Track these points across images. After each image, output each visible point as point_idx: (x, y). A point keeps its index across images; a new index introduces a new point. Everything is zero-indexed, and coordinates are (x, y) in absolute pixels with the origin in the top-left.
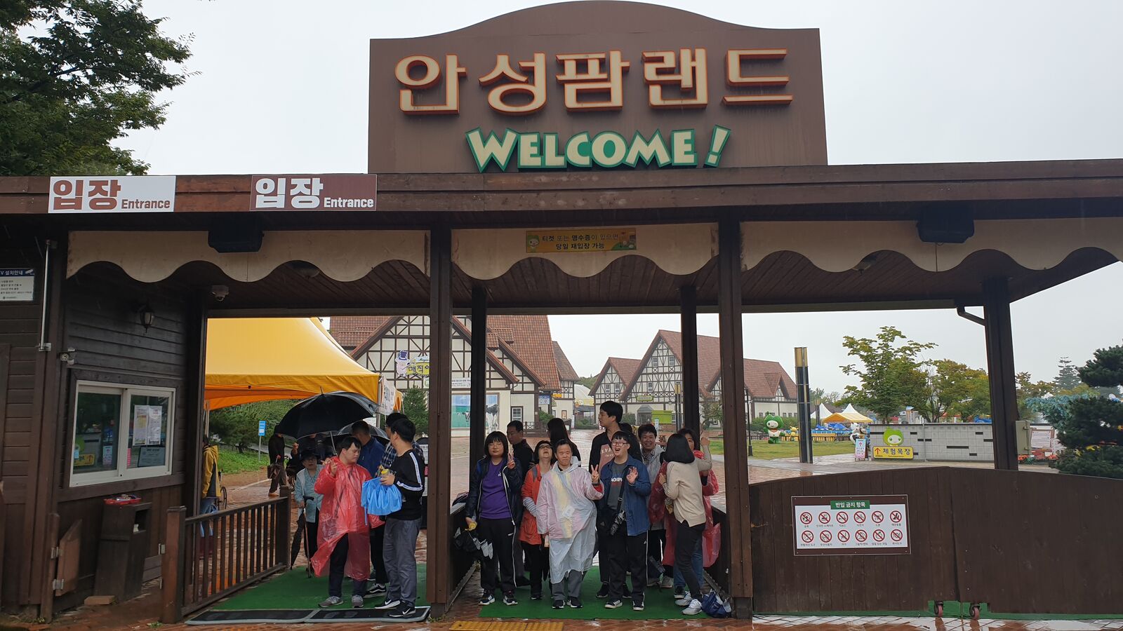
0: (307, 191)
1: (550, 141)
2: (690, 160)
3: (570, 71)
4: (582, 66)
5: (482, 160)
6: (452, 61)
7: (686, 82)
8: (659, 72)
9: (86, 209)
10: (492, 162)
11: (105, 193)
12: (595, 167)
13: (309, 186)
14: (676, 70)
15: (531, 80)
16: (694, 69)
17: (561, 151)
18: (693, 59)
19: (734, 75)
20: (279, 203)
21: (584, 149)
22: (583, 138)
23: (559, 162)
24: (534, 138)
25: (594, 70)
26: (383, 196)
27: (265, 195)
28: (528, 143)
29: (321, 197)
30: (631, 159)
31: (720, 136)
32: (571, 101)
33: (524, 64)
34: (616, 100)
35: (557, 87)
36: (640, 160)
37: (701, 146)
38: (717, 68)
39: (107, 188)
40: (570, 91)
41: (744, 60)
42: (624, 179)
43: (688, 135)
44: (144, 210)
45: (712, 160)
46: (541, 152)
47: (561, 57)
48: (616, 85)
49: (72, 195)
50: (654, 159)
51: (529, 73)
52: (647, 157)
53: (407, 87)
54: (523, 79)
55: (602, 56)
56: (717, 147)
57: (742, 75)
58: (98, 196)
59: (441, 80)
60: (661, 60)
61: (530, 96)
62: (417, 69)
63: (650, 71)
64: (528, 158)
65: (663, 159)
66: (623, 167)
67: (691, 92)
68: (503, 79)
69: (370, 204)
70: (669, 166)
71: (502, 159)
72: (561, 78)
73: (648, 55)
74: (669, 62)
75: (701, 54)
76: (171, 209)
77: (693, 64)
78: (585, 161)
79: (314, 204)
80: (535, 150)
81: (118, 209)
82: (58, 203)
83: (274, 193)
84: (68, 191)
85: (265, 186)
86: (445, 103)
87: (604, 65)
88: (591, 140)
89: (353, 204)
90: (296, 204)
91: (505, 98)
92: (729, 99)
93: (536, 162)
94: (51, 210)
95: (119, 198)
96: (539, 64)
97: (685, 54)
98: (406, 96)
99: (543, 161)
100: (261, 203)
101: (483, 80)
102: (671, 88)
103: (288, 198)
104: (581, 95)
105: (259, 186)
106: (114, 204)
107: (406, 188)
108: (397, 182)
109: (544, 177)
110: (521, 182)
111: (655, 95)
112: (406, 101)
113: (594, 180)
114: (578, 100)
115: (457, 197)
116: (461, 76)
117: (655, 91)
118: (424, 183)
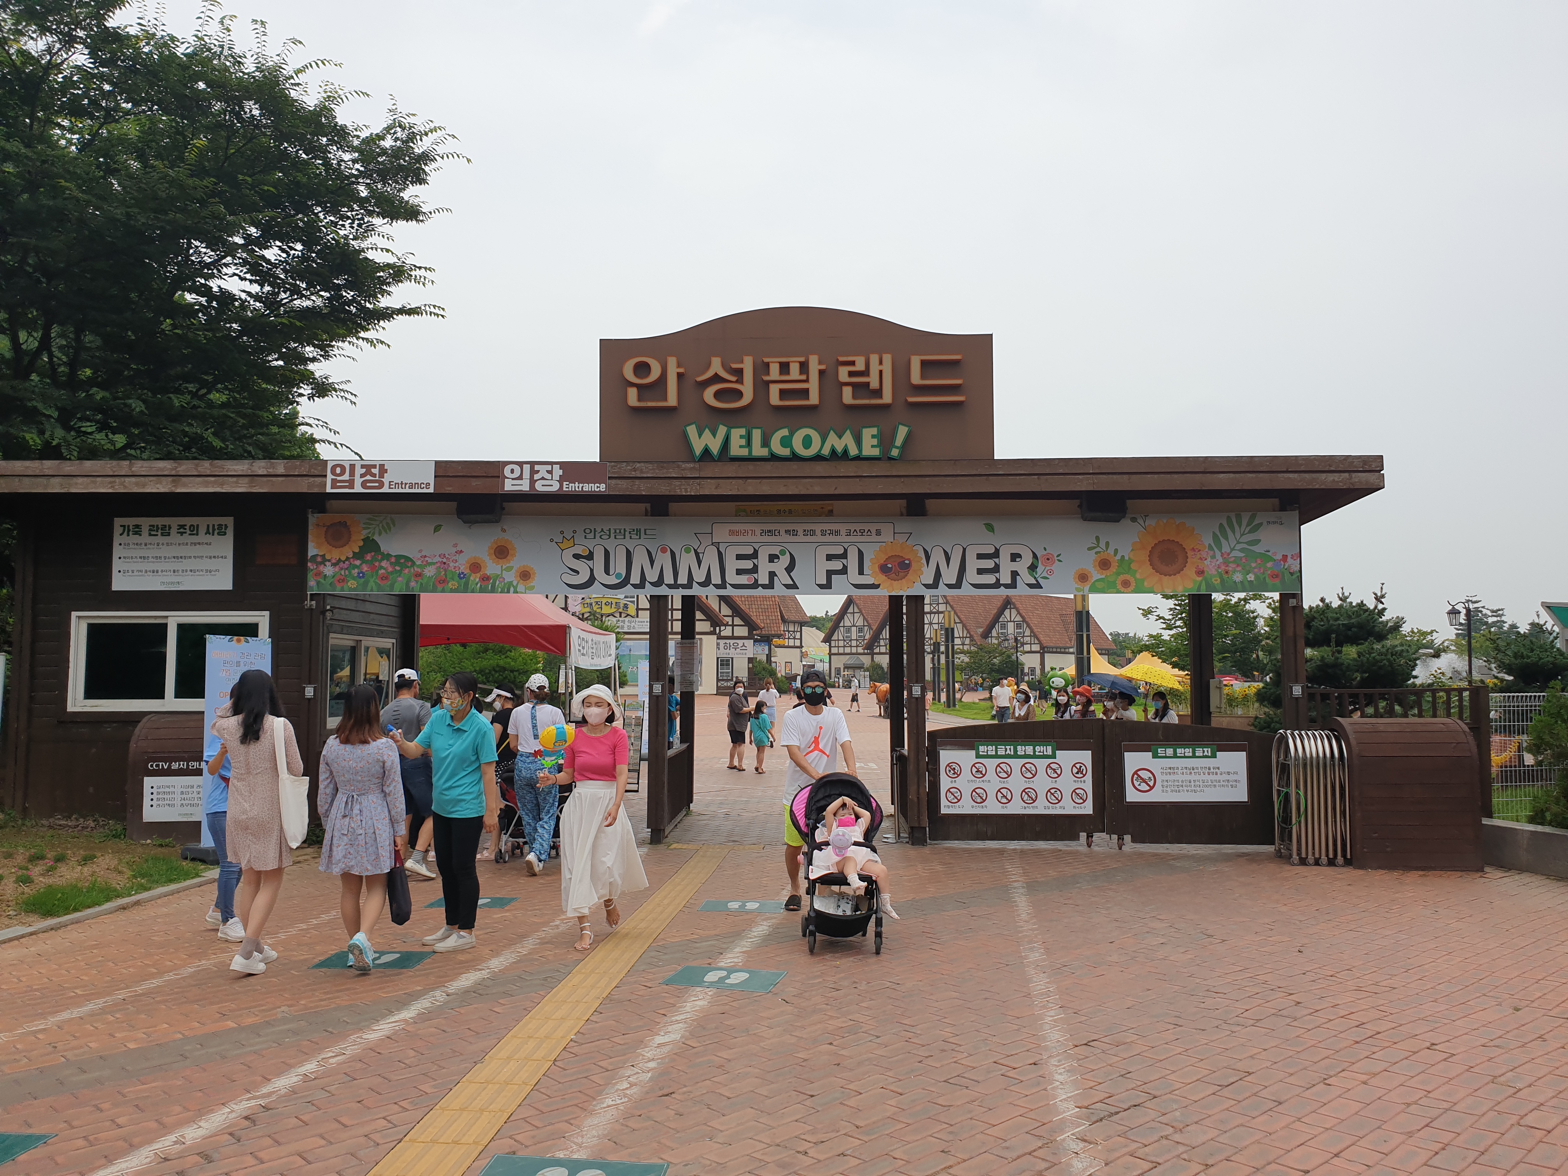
0: (549, 476)
1: (757, 434)
2: (876, 452)
3: (774, 372)
4: (784, 368)
5: (698, 450)
6: (672, 362)
7: (874, 384)
8: (851, 374)
9: (358, 489)
10: (706, 451)
11: (374, 475)
12: (795, 457)
13: (550, 472)
14: (866, 373)
15: (740, 381)
16: (881, 372)
17: (766, 443)
18: (881, 363)
19: (916, 378)
20: (524, 486)
21: (786, 442)
22: (785, 432)
23: (764, 452)
24: (743, 431)
25: (795, 372)
26: (613, 482)
27: (513, 479)
28: (737, 434)
29: (561, 481)
30: (826, 451)
31: (902, 432)
32: (775, 399)
33: (734, 366)
34: (814, 398)
35: (761, 387)
36: (833, 451)
37: (886, 441)
38: (901, 372)
39: (375, 471)
40: (774, 390)
41: (924, 363)
42: (820, 469)
43: (874, 431)
44: (407, 490)
45: (895, 453)
46: (749, 444)
47: (766, 360)
48: (813, 386)
49: (346, 477)
50: (846, 451)
51: (739, 373)
52: (839, 449)
53: (633, 385)
54: (734, 379)
55: (802, 359)
56: (899, 441)
57: (923, 377)
58: (368, 477)
59: (663, 379)
60: (853, 363)
61: (739, 394)
62: (642, 369)
63: (843, 374)
64: (737, 449)
65: (853, 451)
66: (818, 458)
67: (878, 393)
68: (716, 378)
69: (602, 487)
70: (858, 458)
71: (715, 449)
72: (766, 378)
73: (841, 359)
74: (860, 366)
75: (887, 358)
76: (431, 490)
77: (881, 368)
78: (785, 452)
79: (555, 487)
80: (743, 442)
81: (385, 490)
83: (520, 478)
84: (343, 473)
85: (512, 471)
86: (666, 400)
87: (804, 367)
88: (792, 433)
89: (587, 488)
90: (539, 487)
91: (718, 395)
92: (911, 399)
93: (744, 452)
94: (329, 490)
95: (386, 480)
96: (748, 365)
97: (874, 359)
98: (632, 393)
99: (750, 452)
100: (509, 486)
101: (699, 379)
102: (861, 389)
103: (533, 482)
104: (783, 394)
105: (507, 471)
106: (382, 485)
107: (633, 474)
108: (626, 469)
109: (751, 466)
110: (731, 469)
111: (847, 396)
112: (632, 397)
113: (794, 468)
114: (781, 399)
115: (677, 482)
116: (680, 376)
117: (847, 392)
118: (649, 470)
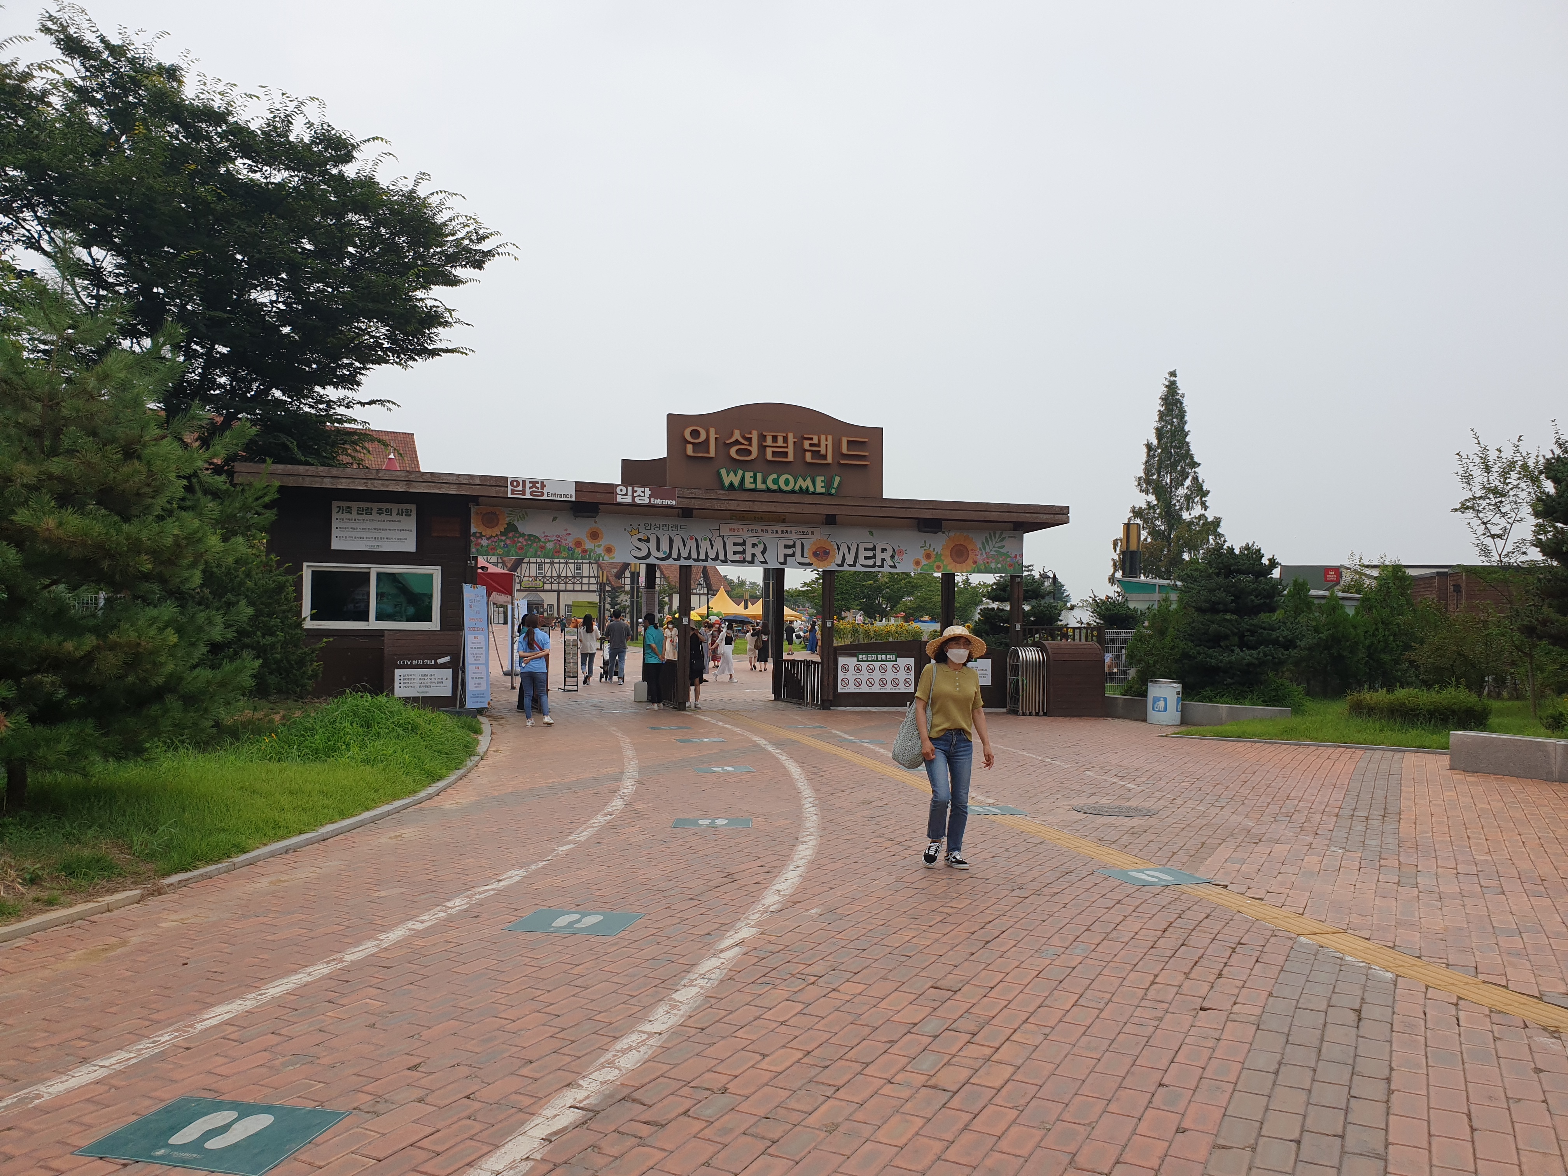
0: (642, 494)
1: (759, 476)
2: (823, 490)
3: (769, 440)
4: (775, 439)
5: (727, 483)
6: (712, 431)
7: (823, 452)
8: (811, 445)
9: (528, 496)
10: (731, 484)
11: (538, 488)
12: (780, 491)
13: (643, 492)
14: (818, 445)
15: (750, 445)
16: (826, 445)
17: (764, 481)
18: (826, 440)
19: (844, 450)
20: (629, 500)
21: (775, 482)
22: (775, 476)
23: (763, 487)
24: (752, 474)
25: (780, 442)
26: (680, 499)
27: (622, 495)
28: (749, 475)
29: (650, 498)
30: (797, 488)
31: (837, 480)
32: (769, 457)
33: (747, 436)
34: (791, 458)
35: (762, 448)
36: (801, 488)
37: (828, 484)
38: (837, 445)
39: (539, 485)
40: (769, 451)
41: (849, 441)
42: (794, 498)
43: (823, 478)
44: (559, 499)
45: (833, 491)
46: (755, 482)
47: (765, 433)
48: (791, 450)
49: (520, 488)
50: (807, 489)
51: (750, 440)
52: (804, 487)
53: (690, 443)
54: (746, 443)
55: (785, 435)
56: (835, 486)
57: (848, 450)
58: (534, 489)
59: (707, 440)
60: (811, 439)
61: (749, 453)
62: (695, 434)
63: (806, 444)
64: (748, 484)
65: (811, 489)
66: (793, 492)
67: (825, 457)
68: (737, 442)
69: (674, 502)
70: (814, 493)
71: (736, 483)
72: (765, 444)
73: (806, 436)
74: (815, 441)
75: (830, 438)
76: (573, 499)
77: (826, 443)
78: (775, 487)
79: (647, 501)
80: (752, 480)
81: (545, 497)
82: (513, 492)
83: (626, 494)
84: (518, 486)
85: (621, 490)
86: (708, 452)
87: (785, 440)
88: (778, 478)
89: (665, 502)
90: (637, 500)
91: (737, 451)
92: (842, 462)
93: (753, 486)
94: (509, 495)
95: (545, 491)
96: (754, 436)
97: (823, 437)
98: (690, 448)
99: (756, 486)
100: (620, 499)
101: (728, 442)
102: (816, 454)
103: (633, 497)
104: (774, 454)
105: (618, 490)
106: (543, 494)
107: (691, 496)
108: (686, 493)
109: (756, 494)
110: (745, 496)
111: (808, 457)
112: (690, 450)
113: (779, 497)
114: (773, 456)
115: (715, 502)
116: (716, 438)
117: (808, 456)
118: (699, 494)
